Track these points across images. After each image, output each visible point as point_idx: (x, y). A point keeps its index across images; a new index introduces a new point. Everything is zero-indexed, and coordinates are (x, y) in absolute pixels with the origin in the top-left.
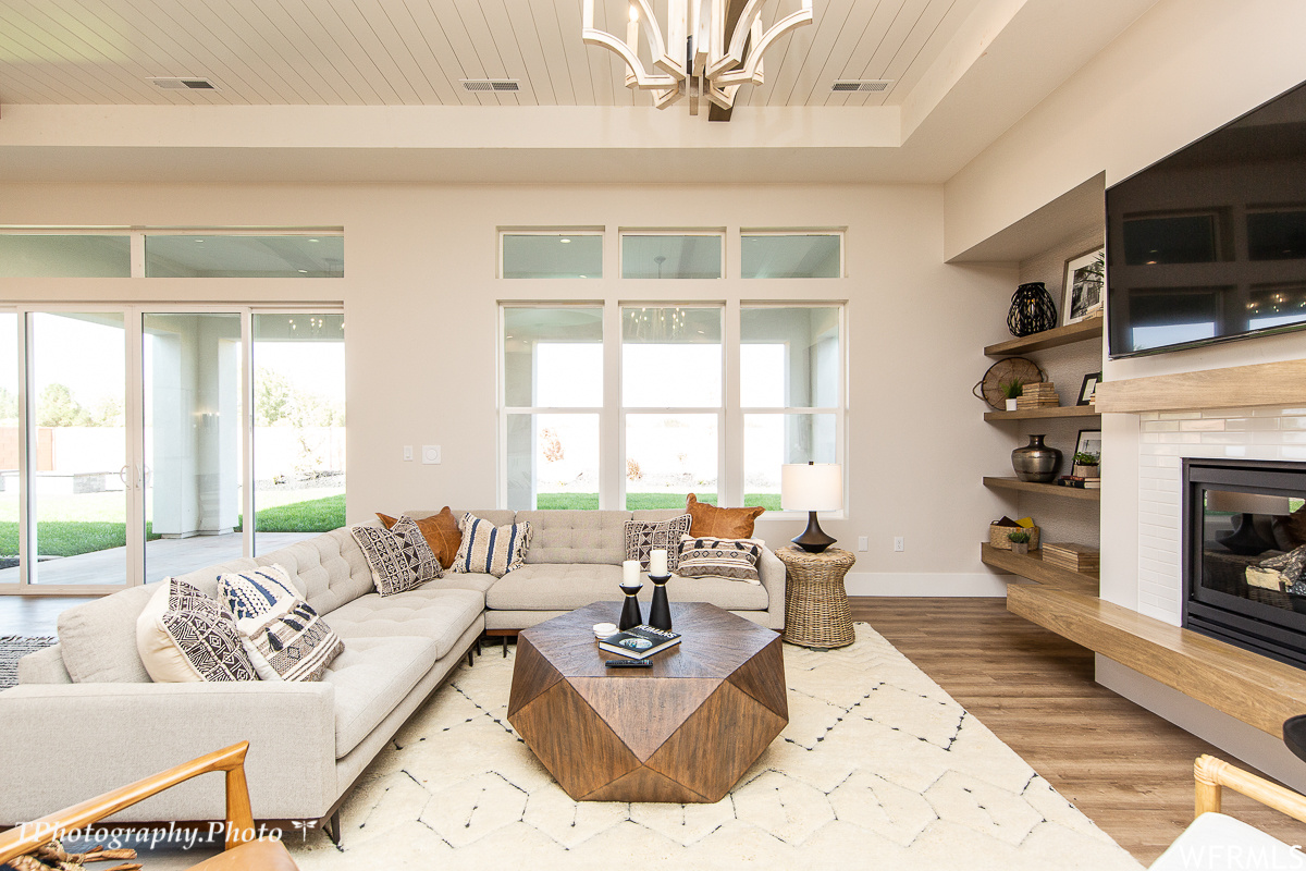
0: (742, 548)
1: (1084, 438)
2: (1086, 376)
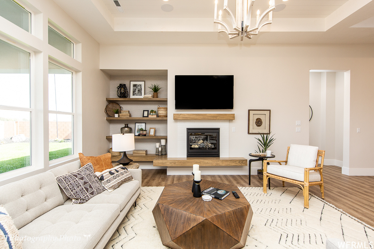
0: (124, 169)
1: (137, 124)
2: (144, 111)
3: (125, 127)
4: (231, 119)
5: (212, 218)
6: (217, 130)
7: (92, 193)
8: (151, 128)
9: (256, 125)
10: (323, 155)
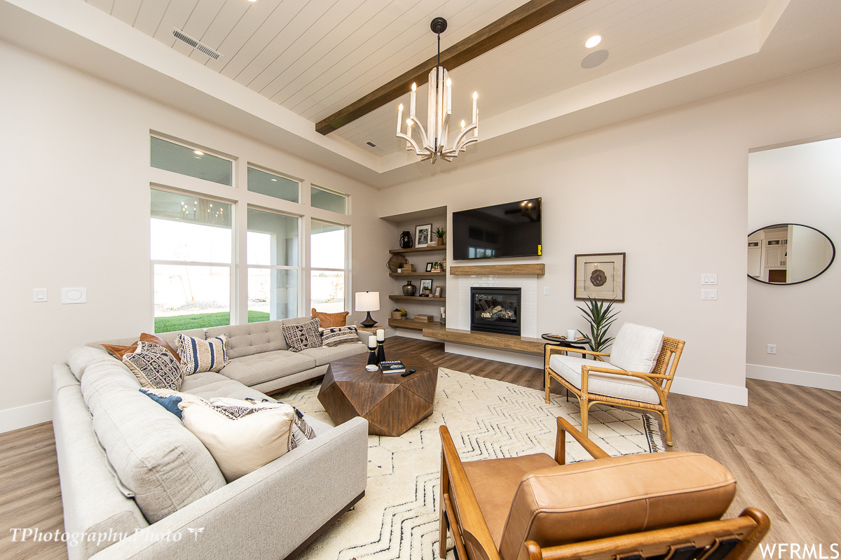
0: (352, 329)
1: (423, 281)
2: (428, 263)
3: (408, 285)
4: (539, 273)
5: (342, 383)
6: (517, 292)
7: (306, 345)
8: (437, 287)
9: (593, 283)
10: (679, 350)
